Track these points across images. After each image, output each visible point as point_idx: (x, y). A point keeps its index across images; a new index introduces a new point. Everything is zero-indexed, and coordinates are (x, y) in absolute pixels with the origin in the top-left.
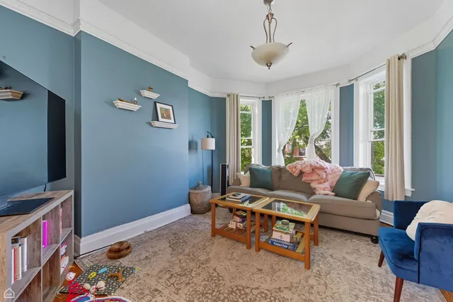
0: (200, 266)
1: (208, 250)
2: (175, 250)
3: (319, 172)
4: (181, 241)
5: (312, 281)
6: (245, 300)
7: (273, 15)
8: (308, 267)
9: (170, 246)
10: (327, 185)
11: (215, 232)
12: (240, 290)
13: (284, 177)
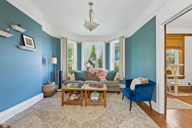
0: (63, 121)
1: (63, 112)
2: (44, 118)
3: (101, 72)
4: (45, 113)
5: (108, 111)
6: (90, 126)
7: (92, 10)
8: (105, 106)
9: (39, 118)
10: (104, 77)
11: (63, 103)
12: (86, 124)
13: (89, 75)
